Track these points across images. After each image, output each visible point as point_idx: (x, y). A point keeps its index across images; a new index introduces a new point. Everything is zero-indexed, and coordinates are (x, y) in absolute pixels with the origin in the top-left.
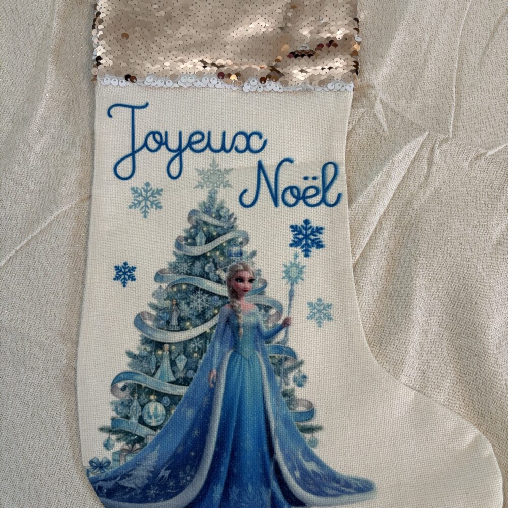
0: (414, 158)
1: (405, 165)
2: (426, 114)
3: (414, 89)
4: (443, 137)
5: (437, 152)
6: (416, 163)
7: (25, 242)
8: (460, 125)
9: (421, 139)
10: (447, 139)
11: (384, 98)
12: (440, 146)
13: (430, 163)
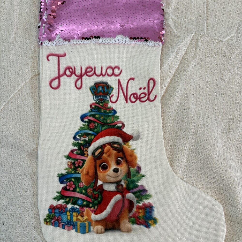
0: (189, 45)
1: (185, 49)
2: (193, 24)
3: (187, 14)
4: (202, 34)
5: (200, 41)
6: (190, 47)
7: (12, 96)
8: (209, 28)
9: (192, 35)
10: (204, 35)
11: (173, 17)
12: (201, 38)
13: (196, 46)
